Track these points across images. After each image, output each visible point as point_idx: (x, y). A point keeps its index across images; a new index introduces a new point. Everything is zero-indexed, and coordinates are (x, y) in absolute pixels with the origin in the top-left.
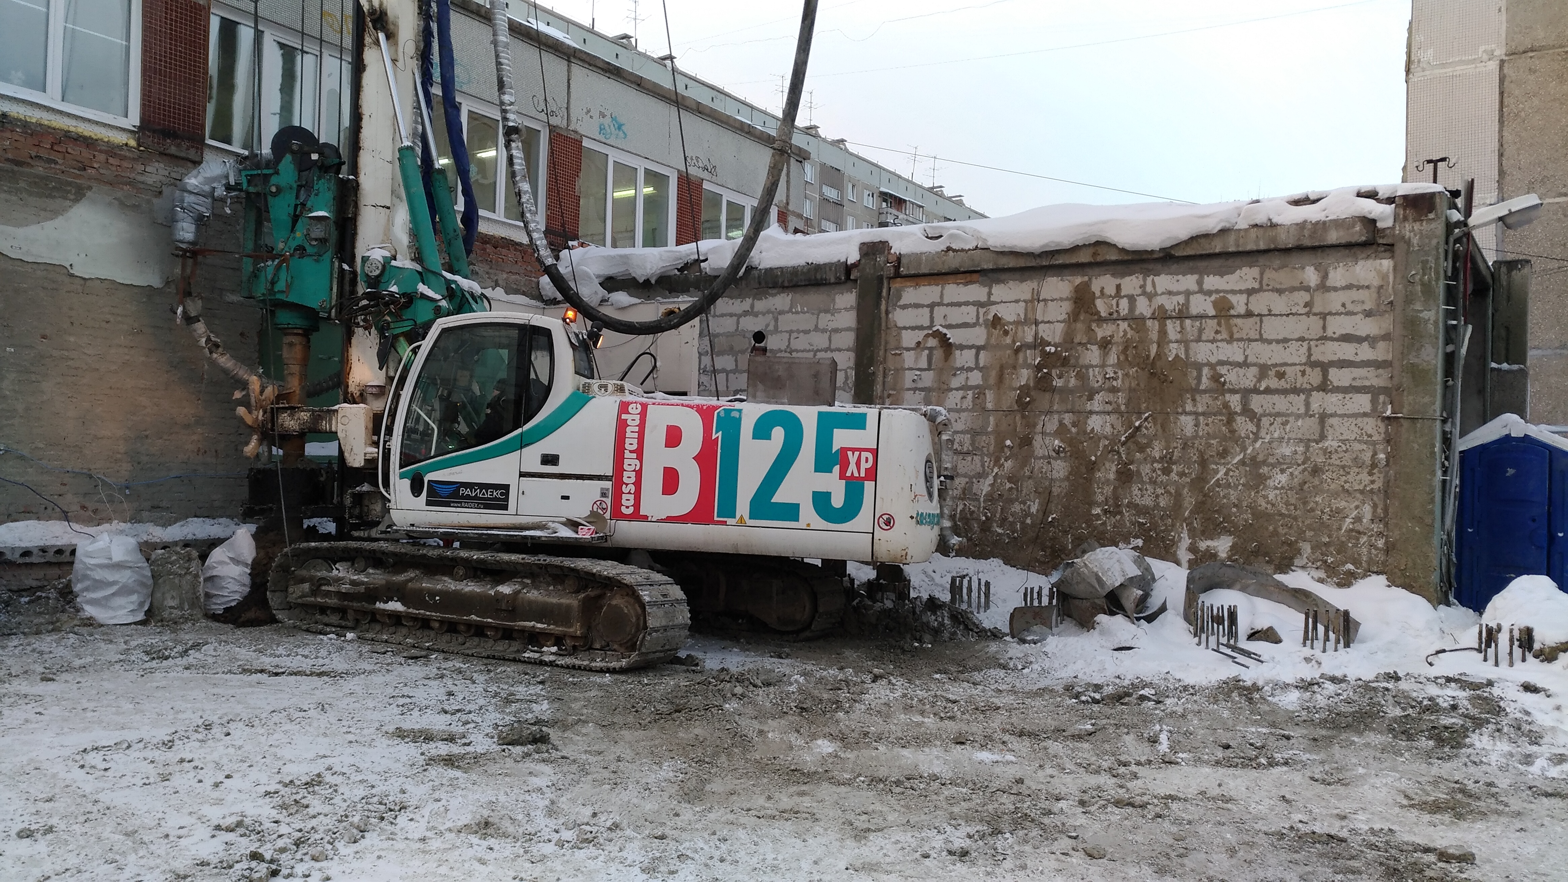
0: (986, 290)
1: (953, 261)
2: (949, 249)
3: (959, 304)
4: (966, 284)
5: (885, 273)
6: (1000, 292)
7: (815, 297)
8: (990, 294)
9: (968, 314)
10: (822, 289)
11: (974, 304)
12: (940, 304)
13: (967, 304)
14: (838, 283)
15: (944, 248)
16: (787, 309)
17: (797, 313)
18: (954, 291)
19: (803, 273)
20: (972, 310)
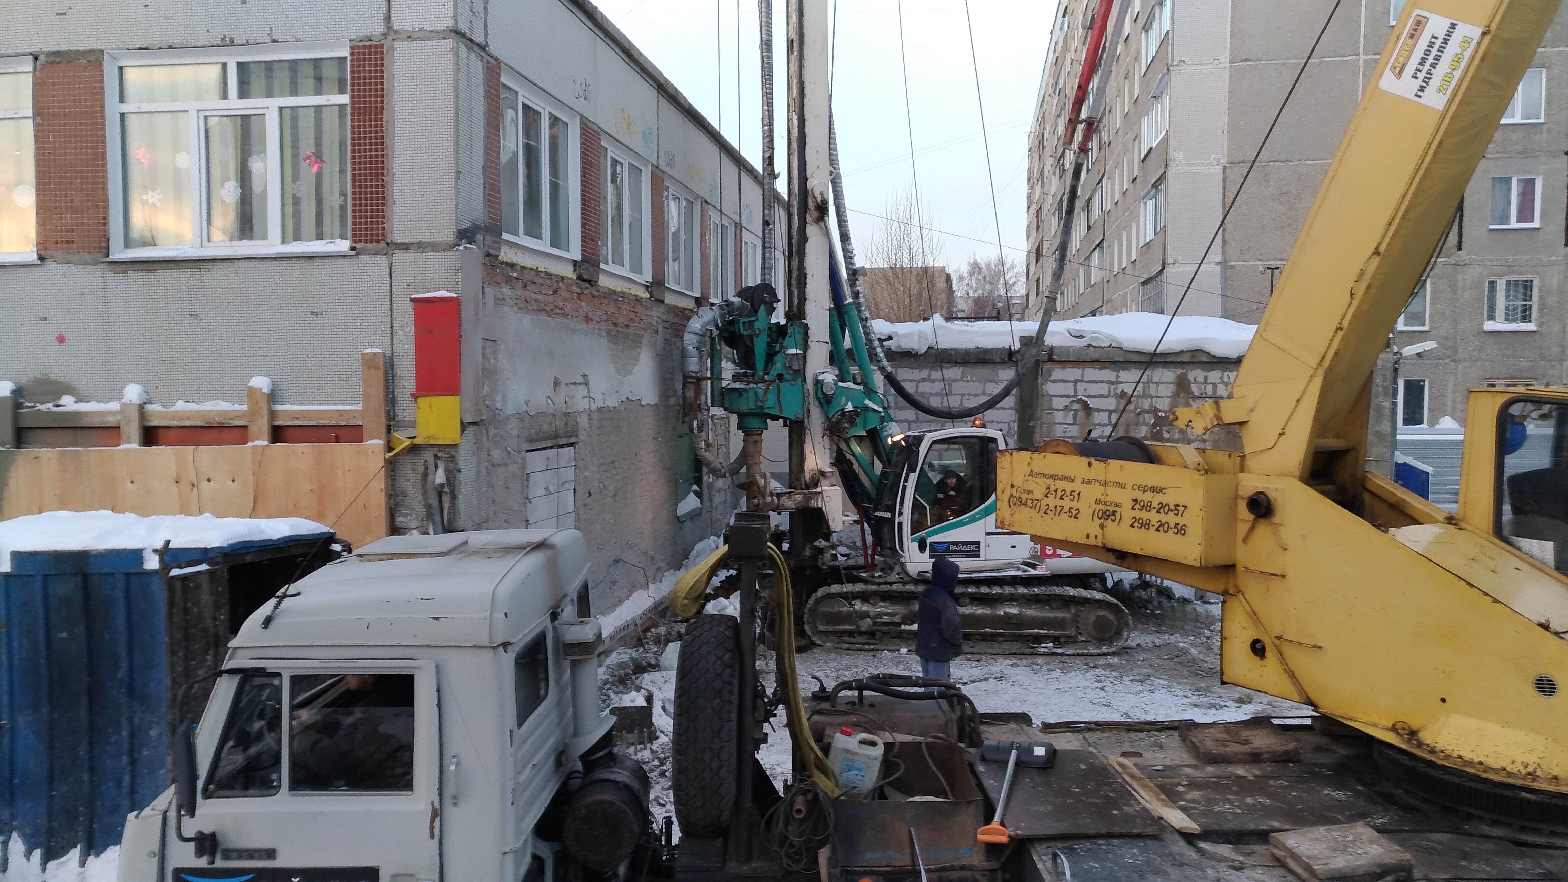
0: (1115, 373)
1: (1093, 354)
2: (1089, 346)
3: (1096, 382)
4: (1101, 369)
5: (1042, 359)
6: (1124, 375)
7: (982, 371)
8: (1118, 376)
9: (1103, 389)
10: (987, 365)
11: (1107, 382)
12: (1081, 381)
13: (1102, 382)
14: (1003, 362)
15: (1086, 344)
16: (959, 378)
17: (967, 381)
18: (1091, 373)
19: (973, 353)
20: (1106, 386)
